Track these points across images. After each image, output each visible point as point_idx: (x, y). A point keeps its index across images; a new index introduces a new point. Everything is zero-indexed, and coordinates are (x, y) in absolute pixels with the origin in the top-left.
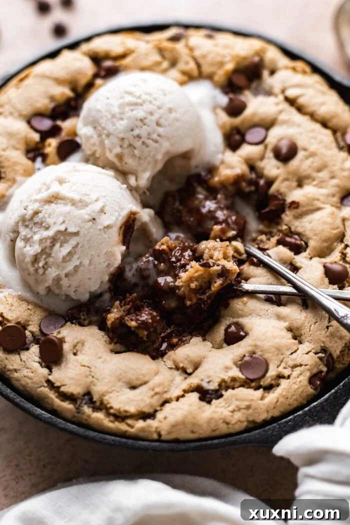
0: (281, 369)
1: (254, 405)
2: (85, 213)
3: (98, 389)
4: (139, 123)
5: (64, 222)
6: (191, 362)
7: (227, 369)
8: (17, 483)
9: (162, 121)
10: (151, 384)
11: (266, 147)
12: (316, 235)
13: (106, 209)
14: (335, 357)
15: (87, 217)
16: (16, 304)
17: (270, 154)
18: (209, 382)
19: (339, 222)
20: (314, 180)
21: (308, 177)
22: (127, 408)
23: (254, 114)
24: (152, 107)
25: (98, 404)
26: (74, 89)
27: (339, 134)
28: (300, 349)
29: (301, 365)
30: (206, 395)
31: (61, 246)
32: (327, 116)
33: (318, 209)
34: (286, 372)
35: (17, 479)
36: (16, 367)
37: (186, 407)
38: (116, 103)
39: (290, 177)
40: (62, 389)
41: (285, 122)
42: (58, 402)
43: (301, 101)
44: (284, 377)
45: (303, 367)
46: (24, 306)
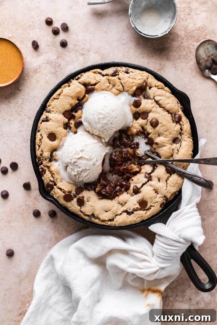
0: (151, 204)
1: (143, 216)
2: (91, 163)
3: (96, 213)
4: (105, 125)
5: (85, 166)
6: (124, 202)
7: (135, 205)
8: (69, 228)
9: (113, 123)
10: (112, 210)
11: (148, 120)
12: (164, 155)
13: (98, 159)
14: (168, 198)
15: (92, 164)
16: (67, 185)
17: (149, 124)
18: (129, 209)
19: (171, 151)
20: (164, 135)
21: (162, 134)
22: (105, 219)
23: (144, 108)
24: (109, 118)
25: (96, 217)
26: (78, 99)
27: (173, 115)
28: (157, 196)
29: (158, 202)
30: (129, 213)
31: (84, 173)
32: (169, 109)
33: (165, 146)
34: (153, 205)
35: (69, 226)
36: (70, 206)
37: (123, 218)
38: (97, 117)
39: (156, 133)
40: (85, 213)
41: (154, 112)
42: (84, 217)
43: (160, 102)
44: (152, 206)
45: (158, 203)
46: (70, 185)
